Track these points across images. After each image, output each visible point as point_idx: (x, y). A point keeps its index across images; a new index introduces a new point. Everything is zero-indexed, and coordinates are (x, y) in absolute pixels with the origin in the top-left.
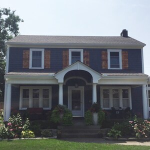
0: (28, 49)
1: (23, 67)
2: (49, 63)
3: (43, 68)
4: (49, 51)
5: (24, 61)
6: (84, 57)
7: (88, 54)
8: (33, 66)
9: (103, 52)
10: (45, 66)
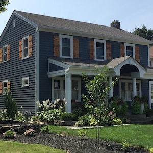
0: (58, 35)
1: (54, 55)
2: (78, 53)
3: (72, 57)
4: (78, 40)
5: (54, 48)
6: (107, 49)
7: (110, 46)
8: (63, 55)
9: (122, 45)
10: (74, 56)
